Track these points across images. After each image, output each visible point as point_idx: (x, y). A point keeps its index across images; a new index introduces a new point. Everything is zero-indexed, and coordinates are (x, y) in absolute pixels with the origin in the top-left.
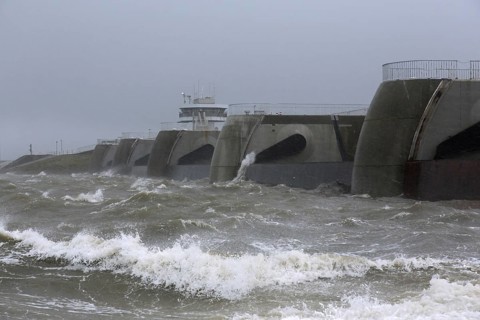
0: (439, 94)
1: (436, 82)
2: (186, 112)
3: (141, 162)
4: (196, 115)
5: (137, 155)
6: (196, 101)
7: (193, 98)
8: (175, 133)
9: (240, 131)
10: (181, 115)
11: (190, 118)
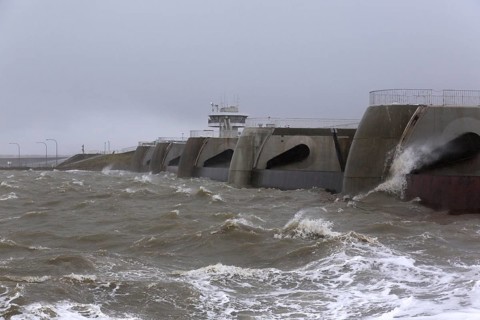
0: (416, 118)
1: (414, 108)
2: (214, 119)
3: (174, 162)
4: (223, 121)
5: (171, 156)
6: (223, 110)
7: (220, 107)
8: (202, 140)
9: (254, 141)
10: (210, 122)
11: (218, 124)
